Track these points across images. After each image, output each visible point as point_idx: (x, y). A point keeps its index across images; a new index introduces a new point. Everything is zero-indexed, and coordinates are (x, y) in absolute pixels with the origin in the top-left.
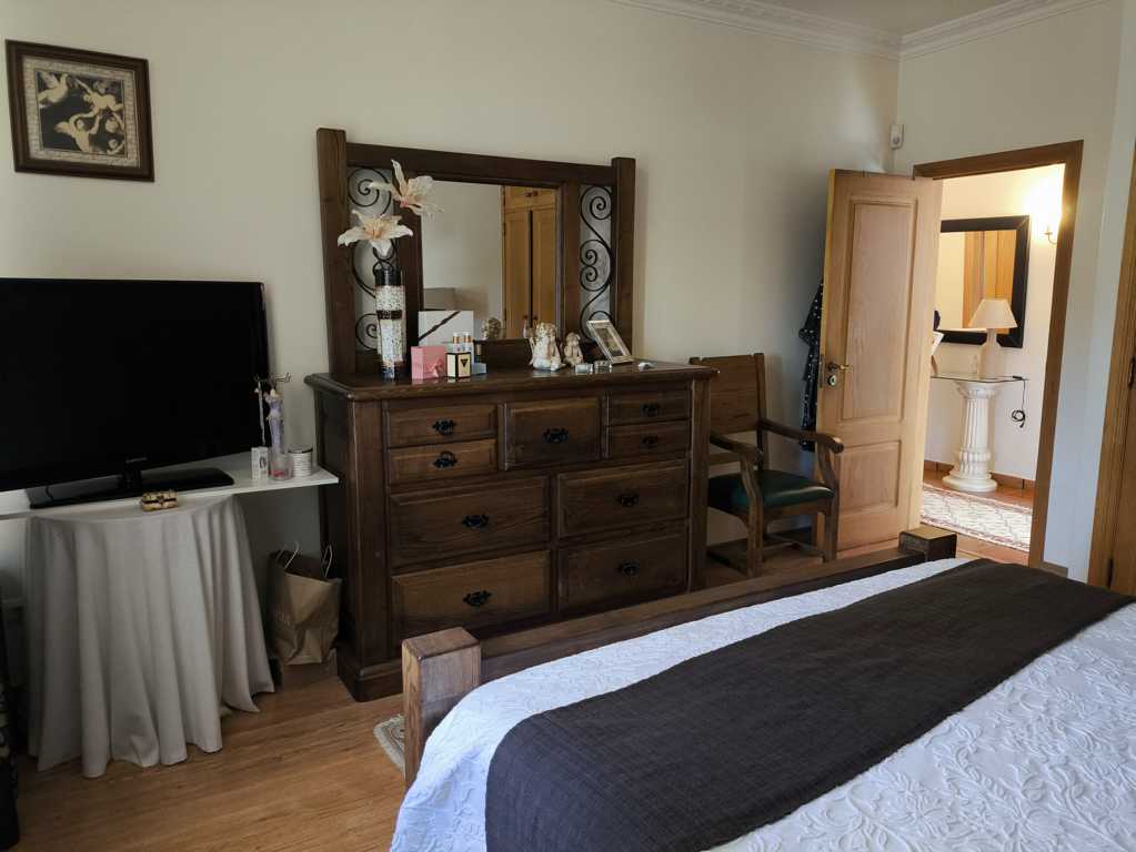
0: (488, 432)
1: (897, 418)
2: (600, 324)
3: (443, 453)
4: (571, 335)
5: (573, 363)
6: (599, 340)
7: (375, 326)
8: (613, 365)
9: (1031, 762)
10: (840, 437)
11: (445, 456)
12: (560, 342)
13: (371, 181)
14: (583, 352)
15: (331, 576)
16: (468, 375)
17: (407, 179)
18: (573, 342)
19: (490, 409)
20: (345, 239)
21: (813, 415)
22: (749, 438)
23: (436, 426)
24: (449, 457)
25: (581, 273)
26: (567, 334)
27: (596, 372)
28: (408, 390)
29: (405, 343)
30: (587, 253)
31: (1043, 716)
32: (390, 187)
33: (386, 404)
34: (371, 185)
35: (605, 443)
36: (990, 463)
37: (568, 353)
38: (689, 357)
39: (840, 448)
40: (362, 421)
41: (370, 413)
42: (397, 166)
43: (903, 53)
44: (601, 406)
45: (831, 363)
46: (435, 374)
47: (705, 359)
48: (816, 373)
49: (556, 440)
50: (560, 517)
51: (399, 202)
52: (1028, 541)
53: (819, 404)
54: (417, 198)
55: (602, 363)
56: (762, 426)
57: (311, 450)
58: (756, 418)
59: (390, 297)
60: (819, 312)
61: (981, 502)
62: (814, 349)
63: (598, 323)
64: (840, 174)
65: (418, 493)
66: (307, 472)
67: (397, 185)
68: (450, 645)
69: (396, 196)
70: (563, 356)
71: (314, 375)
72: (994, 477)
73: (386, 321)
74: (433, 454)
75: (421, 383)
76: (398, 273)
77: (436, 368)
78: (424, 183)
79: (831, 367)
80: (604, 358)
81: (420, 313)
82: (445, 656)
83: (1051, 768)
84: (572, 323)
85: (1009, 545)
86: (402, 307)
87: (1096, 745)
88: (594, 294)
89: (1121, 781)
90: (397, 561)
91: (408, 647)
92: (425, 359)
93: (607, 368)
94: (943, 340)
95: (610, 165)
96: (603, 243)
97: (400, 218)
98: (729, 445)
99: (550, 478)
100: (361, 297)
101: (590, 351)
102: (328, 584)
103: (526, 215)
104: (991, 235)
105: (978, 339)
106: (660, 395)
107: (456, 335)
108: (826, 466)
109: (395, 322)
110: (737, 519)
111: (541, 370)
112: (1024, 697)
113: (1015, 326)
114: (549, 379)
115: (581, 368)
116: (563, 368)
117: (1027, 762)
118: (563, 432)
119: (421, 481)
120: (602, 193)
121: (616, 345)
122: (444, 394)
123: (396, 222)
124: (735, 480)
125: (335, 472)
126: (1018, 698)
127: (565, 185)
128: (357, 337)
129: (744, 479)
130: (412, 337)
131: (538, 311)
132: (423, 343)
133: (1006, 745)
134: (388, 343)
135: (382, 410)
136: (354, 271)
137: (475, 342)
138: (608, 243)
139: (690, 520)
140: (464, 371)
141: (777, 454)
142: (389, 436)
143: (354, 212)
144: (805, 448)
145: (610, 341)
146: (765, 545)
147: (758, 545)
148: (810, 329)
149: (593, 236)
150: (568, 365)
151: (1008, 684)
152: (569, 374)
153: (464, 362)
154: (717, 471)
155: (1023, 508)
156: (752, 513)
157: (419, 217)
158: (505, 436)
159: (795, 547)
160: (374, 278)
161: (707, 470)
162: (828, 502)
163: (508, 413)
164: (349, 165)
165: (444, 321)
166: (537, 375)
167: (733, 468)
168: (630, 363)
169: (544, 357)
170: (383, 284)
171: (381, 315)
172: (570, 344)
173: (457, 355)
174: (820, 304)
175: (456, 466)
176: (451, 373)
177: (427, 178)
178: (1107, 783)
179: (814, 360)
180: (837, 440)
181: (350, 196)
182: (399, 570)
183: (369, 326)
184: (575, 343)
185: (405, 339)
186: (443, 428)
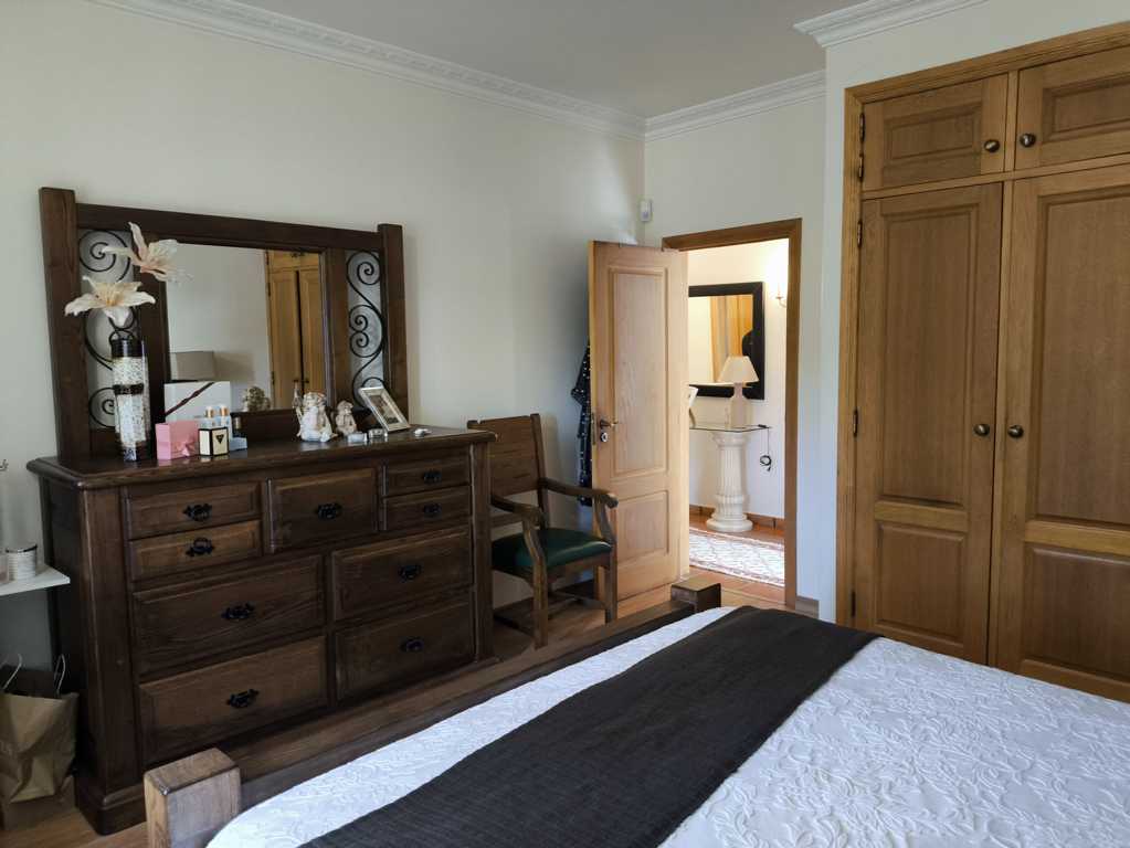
0: (250, 513)
1: (664, 469)
2: (374, 391)
3: (198, 540)
4: (342, 403)
5: (345, 433)
6: (373, 407)
7: (112, 401)
8: (389, 433)
9: (801, 818)
10: (615, 492)
11: (199, 544)
12: (331, 411)
13: (106, 245)
14: (356, 421)
15: (65, 691)
16: (226, 451)
17: (147, 243)
18: (344, 410)
19: (252, 488)
20: (75, 308)
21: (589, 471)
22: (529, 499)
23: (188, 511)
24: (205, 544)
25: (351, 339)
26: (338, 402)
27: (371, 441)
28: (154, 473)
29: (148, 420)
30: (357, 318)
31: (809, 766)
32: (128, 252)
33: (125, 491)
34: (105, 249)
35: (383, 516)
36: (745, 504)
37: (339, 422)
38: (466, 421)
39: (613, 503)
40: (95, 511)
41: (106, 503)
42: (136, 229)
43: (646, 135)
44: (377, 475)
45: (602, 421)
46: (186, 453)
47: (483, 422)
48: (589, 431)
49: (329, 516)
50: (336, 599)
51: (139, 268)
52: (782, 576)
53: (593, 460)
54: (159, 263)
55: (376, 431)
56: (542, 485)
57: (35, 548)
58: (535, 477)
59: (130, 370)
60: (588, 373)
61: (741, 542)
62: (586, 408)
63: (371, 390)
64: (599, 246)
65: (169, 587)
66: (31, 573)
67: (135, 249)
68: (202, 772)
69: (135, 261)
70: (334, 426)
71: (38, 460)
72: (750, 517)
73: (124, 396)
74: (186, 541)
75: (169, 463)
76: (139, 343)
77: (187, 446)
78: (167, 248)
79: (603, 424)
80: (379, 426)
81: (166, 386)
82: (197, 786)
83: (818, 821)
84: (343, 390)
85: (766, 581)
86: (145, 380)
87: (854, 791)
88: (365, 361)
89: (878, 824)
90: (145, 668)
91: (152, 780)
92: (172, 437)
93: (382, 437)
94: (698, 394)
95: (375, 230)
96: (373, 308)
97: (139, 284)
98: (510, 507)
99: (324, 559)
100: (94, 370)
101: (363, 419)
102: (60, 701)
103: (292, 276)
104: (732, 299)
105: (726, 392)
106: (437, 461)
107: (209, 409)
108: (602, 520)
109: (136, 397)
110: (522, 580)
111: (311, 442)
112: (790, 750)
113: (757, 380)
114: (318, 452)
115: (355, 438)
116: (335, 438)
117: (798, 818)
118: (338, 507)
119: (172, 574)
120: (370, 259)
121: (391, 412)
122: (196, 475)
123: (135, 289)
124: (516, 542)
125: (66, 572)
126: (786, 750)
127: (329, 250)
128: (91, 414)
129: (526, 538)
130: (157, 413)
131: (309, 374)
132: (171, 418)
133: (779, 803)
134: (128, 421)
135: (120, 498)
136: (87, 342)
137: (233, 415)
138: (378, 307)
139: (476, 586)
140: (220, 448)
141: (557, 511)
142: (130, 528)
143: (85, 278)
144: (583, 503)
145: (384, 408)
146: (550, 604)
147: (543, 605)
148: (581, 390)
149: (363, 302)
150: (341, 436)
151: (776, 736)
152: (341, 445)
153: (220, 439)
154: (499, 534)
155: (776, 545)
156: (536, 573)
157: (163, 284)
158: (270, 516)
159: (579, 602)
160: (110, 348)
161: (489, 532)
162: (606, 556)
163: (273, 491)
164: (79, 227)
165: (196, 394)
166: (306, 448)
167: (516, 528)
168: (407, 430)
169: (313, 427)
170: (121, 355)
171: (118, 390)
172: (341, 413)
173: (211, 431)
174: (588, 366)
175: (213, 554)
176: (205, 450)
177: (171, 242)
178: (866, 828)
179: (587, 419)
180: (612, 495)
181: (81, 260)
182: (148, 676)
183: (105, 402)
184: (347, 412)
185: (148, 416)
186: (196, 513)
